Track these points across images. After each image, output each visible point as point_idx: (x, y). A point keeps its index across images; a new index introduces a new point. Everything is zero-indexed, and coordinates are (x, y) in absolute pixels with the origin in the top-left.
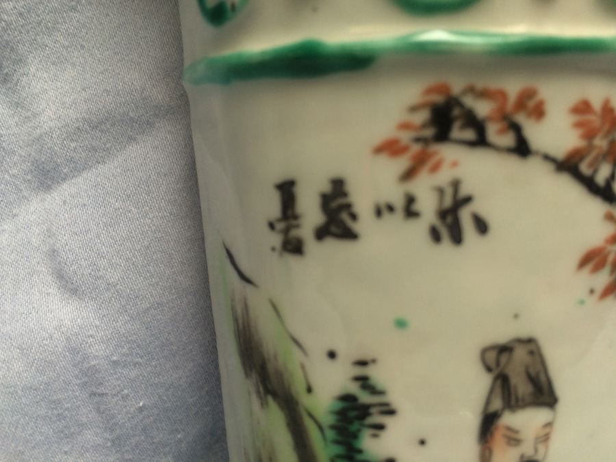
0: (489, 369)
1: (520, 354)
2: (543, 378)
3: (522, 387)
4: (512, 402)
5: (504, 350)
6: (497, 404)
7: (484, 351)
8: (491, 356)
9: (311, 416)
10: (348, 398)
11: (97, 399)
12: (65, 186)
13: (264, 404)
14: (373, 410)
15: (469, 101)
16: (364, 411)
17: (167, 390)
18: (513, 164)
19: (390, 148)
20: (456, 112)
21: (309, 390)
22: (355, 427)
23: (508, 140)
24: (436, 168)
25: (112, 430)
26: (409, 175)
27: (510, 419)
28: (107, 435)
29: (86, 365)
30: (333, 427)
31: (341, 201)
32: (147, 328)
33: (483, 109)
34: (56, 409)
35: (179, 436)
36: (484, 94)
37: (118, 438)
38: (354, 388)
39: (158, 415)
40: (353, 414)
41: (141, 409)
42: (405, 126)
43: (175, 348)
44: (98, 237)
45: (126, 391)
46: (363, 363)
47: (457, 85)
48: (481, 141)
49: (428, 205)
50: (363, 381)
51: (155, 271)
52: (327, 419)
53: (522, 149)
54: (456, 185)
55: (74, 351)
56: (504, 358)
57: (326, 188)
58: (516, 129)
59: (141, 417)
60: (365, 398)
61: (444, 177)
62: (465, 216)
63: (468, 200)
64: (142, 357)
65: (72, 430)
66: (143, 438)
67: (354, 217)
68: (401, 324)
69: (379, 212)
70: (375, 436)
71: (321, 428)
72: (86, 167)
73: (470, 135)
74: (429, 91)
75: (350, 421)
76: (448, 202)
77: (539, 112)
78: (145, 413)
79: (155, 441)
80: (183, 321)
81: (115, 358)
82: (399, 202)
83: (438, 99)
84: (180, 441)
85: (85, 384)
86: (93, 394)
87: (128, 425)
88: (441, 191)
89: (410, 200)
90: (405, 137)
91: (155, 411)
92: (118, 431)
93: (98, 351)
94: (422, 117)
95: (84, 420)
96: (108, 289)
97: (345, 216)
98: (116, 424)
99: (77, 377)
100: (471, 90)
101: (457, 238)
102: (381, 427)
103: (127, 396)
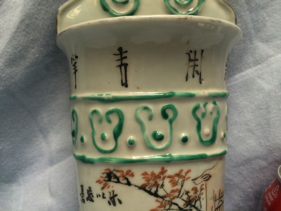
15: (115, 172)
18: (127, 187)
19: (99, 182)
20: (112, 175)
23: (125, 182)
24: (108, 187)
26: (103, 188)
31: (90, 192)
33: (118, 174)
36: (118, 171)
42: (101, 177)
47: (112, 169)
48: (118, 182)
49: (107, 196)
53: (129, 184)
54: (113, 191)
57: (88, 188)
58: (127, 179)
61: (111, 189)
62: (116, 199)
63: (116, 195)
67: (93, 197)
69: (97, 197)
73: (116, 180)
74: (106, 170)
76: (112, 196)
77: (132, 175)
82: (101, 195)
83: (108, 172)
88: (110, 193)
89: (104, 194)
90: (102, 179)
94: (105, 175)
97: (91, 196)
100: (115, 170)
101: (115, 205)
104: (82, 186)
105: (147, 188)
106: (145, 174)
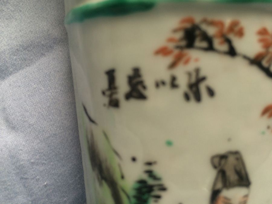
0: (215, 167)
1: (232, 160)
2: (243, 172)
3: (232, 177)
4: (227, 184)
5: (223, 157)
6: (219, 185)
7: (213, 158)
8: (217, 161)
9: (124, 191)
10: (142, 182)
11: (24, 181)
12: (11, 77)
13: (101, 184)
14: (155, 188)
15: (204, 27)
16: (150, 189)
17: (59, 176)
18: (227, 60)
19: (163, 52)
20: (197, 32)
21: (123, 177)
22: (145, 197)
23: (225, 47)
24: (187, 62)
25: (31, 196)
26: (173, 65)
27: (226, 193)
28: (29, 198)
29: (18, 164)
30: (135, 197)
31: (138, 79)
32: (48, 146)
33: (211, 31)
34: (4, 185)
35: (65, 199)
36: (212, 23)
37: (34, 200)
38: (145, 177)
39: (54, 189)
40: (144, 190)
41: (46, 186)
42: (171, 40)
43: (62, 156)
44: (25, 102)
45: (38, 177)
46: (149, 164)
47: (198, 18)
48: (210, 48)
49: (183, 82)
50: (150, 173)
51: (53, 118)
52: (132, 192)
53: (232, 52)
54: (197, 71)
55: (12, 157)
56: (223, 162)
57: (130, 72)
58: (229, 42)
59: (46, 190)
60: (151, 182)
61: (191, 67)
62: (203, 87)
63: (204, 79)
64: (46, 160)
65: (12, 196)
66: (47, 200)
67: (144, 87)
68: (169, 143)
69: (157, 85)
70: (156, 201)
71: (128, 197)
72: (21, 68)
73: (205, 44)
74: (184, 21)
75: (143, 194)
76: (193, 80)
77: (240, 33)
78: (48, 187)
79: (53, 201)
80: (66, 143)
81: (32, 161)
82: (167, 79)
83: (188, 25)
84: (65, 202)
85: (18, 173)
86: (22, 178)
87: (39, 193)
88: (189, 74)
89: (174, 79)
90: (171, 46)
91: (53, 187)
92: (34, 196)
93: (24, 157)
94: (179, 35)
95: (18, 190)
96: (29, 127)
97: (140, 88)
98: (33, 193)
99: (14, 170)
100: (205, 21)
101: (198, 98)
102: (158, 197)
103: (39, 179)
104: (111, 74)
105: (265, 63)
106: (263, 32)
